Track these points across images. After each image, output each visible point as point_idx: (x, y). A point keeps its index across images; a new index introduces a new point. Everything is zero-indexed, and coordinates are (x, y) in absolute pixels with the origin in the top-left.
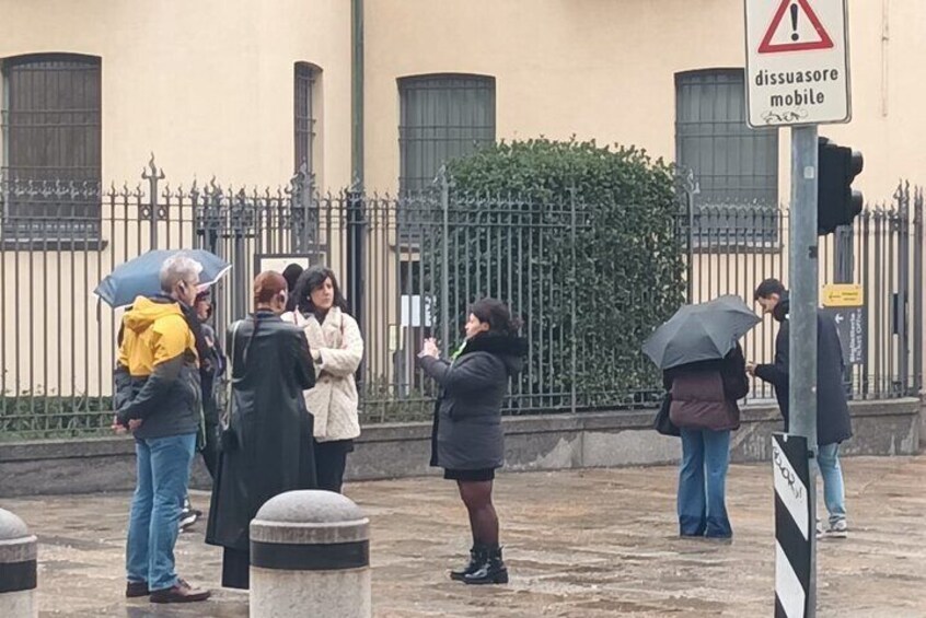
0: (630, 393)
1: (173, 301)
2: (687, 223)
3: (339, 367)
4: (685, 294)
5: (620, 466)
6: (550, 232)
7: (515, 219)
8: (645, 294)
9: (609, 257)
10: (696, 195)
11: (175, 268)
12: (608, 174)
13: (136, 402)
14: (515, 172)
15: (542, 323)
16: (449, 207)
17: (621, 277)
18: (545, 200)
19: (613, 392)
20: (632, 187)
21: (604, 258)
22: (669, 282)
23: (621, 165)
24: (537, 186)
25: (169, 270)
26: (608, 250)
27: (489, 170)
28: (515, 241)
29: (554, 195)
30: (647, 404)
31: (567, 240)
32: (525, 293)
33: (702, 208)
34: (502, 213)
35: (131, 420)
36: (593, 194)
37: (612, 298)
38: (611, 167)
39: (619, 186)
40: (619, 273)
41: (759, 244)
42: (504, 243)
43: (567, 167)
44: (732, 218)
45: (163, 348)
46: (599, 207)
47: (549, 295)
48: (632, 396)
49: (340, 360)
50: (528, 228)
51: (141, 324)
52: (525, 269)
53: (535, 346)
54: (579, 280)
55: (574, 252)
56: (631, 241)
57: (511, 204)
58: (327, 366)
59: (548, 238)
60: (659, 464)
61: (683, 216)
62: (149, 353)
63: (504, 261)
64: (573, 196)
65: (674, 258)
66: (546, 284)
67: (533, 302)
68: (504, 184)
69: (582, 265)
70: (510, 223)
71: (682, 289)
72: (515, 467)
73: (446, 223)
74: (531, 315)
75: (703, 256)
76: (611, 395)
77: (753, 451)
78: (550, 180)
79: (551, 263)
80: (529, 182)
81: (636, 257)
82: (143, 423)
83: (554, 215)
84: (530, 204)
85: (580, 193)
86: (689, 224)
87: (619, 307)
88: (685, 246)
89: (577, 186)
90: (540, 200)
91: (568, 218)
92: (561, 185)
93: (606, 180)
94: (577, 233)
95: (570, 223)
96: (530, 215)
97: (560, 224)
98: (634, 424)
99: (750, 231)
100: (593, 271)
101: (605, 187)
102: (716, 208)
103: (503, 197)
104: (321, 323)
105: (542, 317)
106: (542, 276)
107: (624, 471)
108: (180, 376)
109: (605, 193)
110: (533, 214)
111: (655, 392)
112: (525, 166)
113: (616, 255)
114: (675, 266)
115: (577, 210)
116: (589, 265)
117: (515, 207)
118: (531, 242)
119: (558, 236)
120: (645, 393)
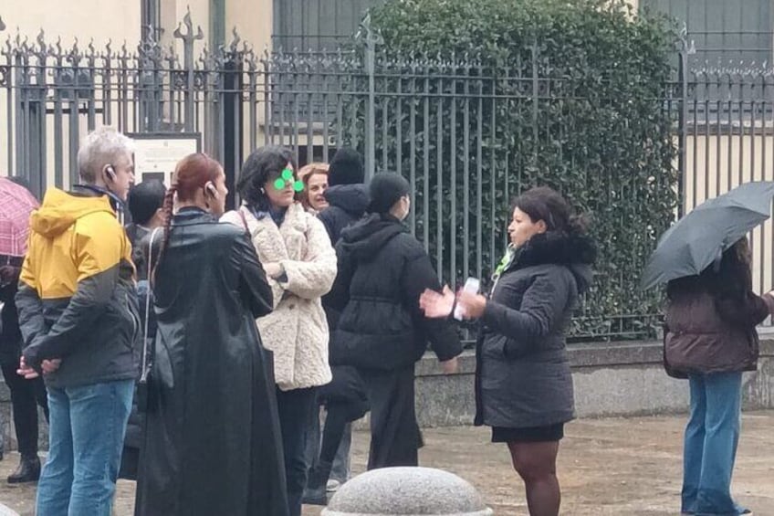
0: (605, 319)
1: (100, 194)
2: (679, 93)
3: (310, 286)
4: (675, 189)
5: (594, 417)
6: (505, 106)
7: (460, 88)
8: (625, 188)
9: (580, 138)
10: (690, 56)
11: (98, 148)
12: (579, 28)
13: (51, 334)
14: (460, 24)
15: (494, 227)
16: (376, 72)
17: (595, 166)
18: (500, 63)
19: (583, 318)
20: (610, 46)
21: (575, 140)
22: (656, 172)
23: (595, 15)
24: (488, 43)
25: (91, 150)
26: (579, 129)
27: (423, 20)
28: (460, 117)
29: (511, 55)
30: (625, 334)
31: (528, 116)
32: (473, 186)
33: (699, 73)
34: (444, 79)
35: (46, 361)
36: (560, 55)
37: (584, 193)
38: (583, 20)
39: (594, 44)
40: (593, 161)
41: (747, 124)
42: (446, 120)
43: (528, 18)
44: (736, 88)
45: (91, 258)
46: (568, 72)
47: (503, 190)
48: (608, 323)
49: (311, 276)
50: (477, 99)
51: (58, 225)
52: (473, 153)
53: (484, 258)
54: (542, 169)
55: (535, 132)
56: (607, 117)
57: (454, 67)
58: (294, 284)
59: (503, 113)
60: (642, 414)
61: (675, 84)
62: (70, 266)
63: (447, 144)
64: (534, 57)
65: (661, 140)
66: (500, 174)
67: (483, 198)
68: (444, 41)
69: (546, 149)
70: (454, 94)
71: (672, 182)
72: (461, 418)
73: (372, 94)
74: (480, 216)
75: (699, 138)
76: (582, 323)
77: (761, 396)
78: (506, 35)
79: (506, 147)
80: (478, 37)
81: (614, 138)
82: (61, 364)
83: (511, 83)
84: (480, 68)
85: (544, 53)
86: (681, 95)
87: (592, 203)
88: (676, 124)
89: (540, 44)
90: (493, 62)
91: (528, 87)
92: (519, 41)
93: (576, 37)
94: (540, 107)
95: (531, 93)
96: (480, 82)
97: (519, 95)
98: (612, 360)
99: (735, 107)
100: (561, 158)
101: (575, 45)
102: (716, 74)
103: (446, 58)
104: (279, 225)
105: (494, 219)
106: (494, 162)
107: (598, 423)
108: (113, 298)
109: (574, 53)
110: (483, 80)
111: (637, 319)
112: (471, 17)
113: (590, 136)
114: (662, 151)
115: (540, 76)
116: (555, 150)
117: (460, 71)
118: (480, 118)
119: (515, 110)
120: (625, 320)
